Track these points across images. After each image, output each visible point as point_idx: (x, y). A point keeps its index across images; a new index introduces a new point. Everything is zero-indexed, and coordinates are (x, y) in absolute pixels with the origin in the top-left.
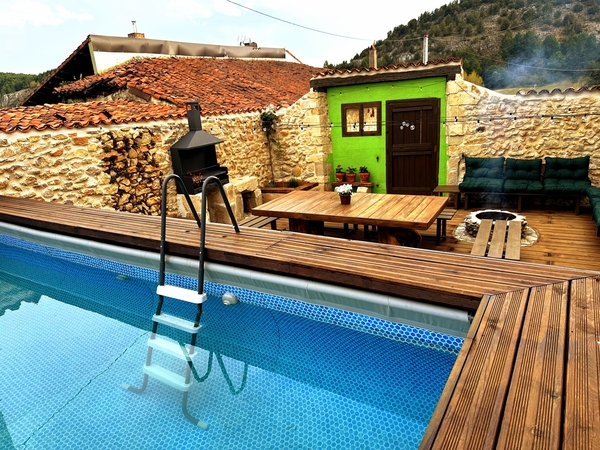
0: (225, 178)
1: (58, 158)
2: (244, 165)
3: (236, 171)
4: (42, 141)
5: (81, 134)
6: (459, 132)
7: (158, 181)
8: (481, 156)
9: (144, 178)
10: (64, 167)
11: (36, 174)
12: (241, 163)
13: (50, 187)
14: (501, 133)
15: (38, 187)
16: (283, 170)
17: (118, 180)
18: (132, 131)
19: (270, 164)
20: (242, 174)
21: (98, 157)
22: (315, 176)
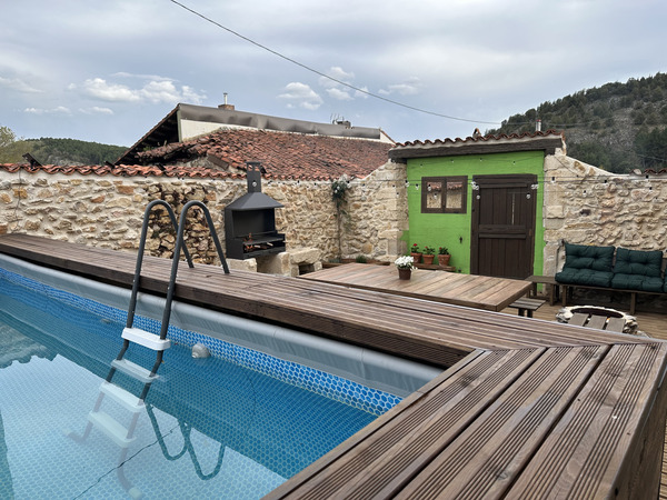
0: (280, 245)
1: (98, 205)
2: (307, 236)
3: (298, 242)
4: (84, 186)
5: (127, 183)
6: (559, 214)
7: (206, 242)
8: (586, 243)
9: (190, 237)
10: (103, 215)
11: (72, 218)
12: (304, 233)
13: (84, 235)
14: (610, 218)
15: (71, 233)
16: (352, 245)
17: (161, 235)
18: (184, 186)
19: (338, 238)
20: (304, 245)
21: (142, 208)
22: (387, 255)
